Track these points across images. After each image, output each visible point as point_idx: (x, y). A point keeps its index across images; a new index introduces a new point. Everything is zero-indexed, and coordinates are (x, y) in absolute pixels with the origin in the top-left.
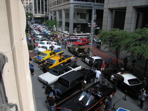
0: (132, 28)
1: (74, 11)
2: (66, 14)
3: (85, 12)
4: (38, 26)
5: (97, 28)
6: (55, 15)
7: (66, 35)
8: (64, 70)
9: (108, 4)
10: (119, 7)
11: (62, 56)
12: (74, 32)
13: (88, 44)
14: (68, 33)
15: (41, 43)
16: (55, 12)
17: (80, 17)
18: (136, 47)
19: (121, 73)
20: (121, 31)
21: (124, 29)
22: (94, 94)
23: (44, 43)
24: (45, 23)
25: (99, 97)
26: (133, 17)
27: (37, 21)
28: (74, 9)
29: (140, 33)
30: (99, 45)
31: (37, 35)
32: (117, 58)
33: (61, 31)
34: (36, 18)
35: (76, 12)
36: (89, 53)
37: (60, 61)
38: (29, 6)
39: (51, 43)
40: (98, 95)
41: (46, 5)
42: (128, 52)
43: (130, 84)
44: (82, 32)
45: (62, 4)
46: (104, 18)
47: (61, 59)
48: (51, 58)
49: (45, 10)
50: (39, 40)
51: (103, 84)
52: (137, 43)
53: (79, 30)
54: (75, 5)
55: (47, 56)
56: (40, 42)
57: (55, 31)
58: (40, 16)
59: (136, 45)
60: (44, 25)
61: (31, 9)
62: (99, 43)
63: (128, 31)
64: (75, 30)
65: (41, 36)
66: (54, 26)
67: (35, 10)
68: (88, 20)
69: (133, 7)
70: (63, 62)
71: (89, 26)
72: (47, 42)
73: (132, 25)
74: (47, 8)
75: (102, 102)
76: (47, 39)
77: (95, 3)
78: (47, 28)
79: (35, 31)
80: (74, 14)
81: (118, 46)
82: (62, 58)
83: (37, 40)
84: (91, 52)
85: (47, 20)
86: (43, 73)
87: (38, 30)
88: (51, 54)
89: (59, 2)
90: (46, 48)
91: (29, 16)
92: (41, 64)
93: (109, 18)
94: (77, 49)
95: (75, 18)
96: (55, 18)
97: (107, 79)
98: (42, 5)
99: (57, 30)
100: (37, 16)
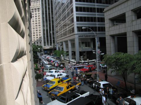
0: (135, 51)
1: (79, 41)
2: (72, 44)
3: (89, 41)
4: (47, 57)
5: (101, 54)
6: (61, 45)
7: (73, 63)
8: (72, 97)
9: (109, 31)
10: (119, 33)
11: (70, 83)
12: (80, 60)
13: (94, 70)
14: (75, 61)
15: (50, 72)
16: (62, 43)
17: (85, 46)
20: (125, 54)
21: (128, 52)
23: (52, 72)
24: (53, 54)
26: (135, 40)
27: (46, 52)
28: (79, 39)
30: (105, 70)
31: (46, 65)
32: (125, 81)
33: (69, 60)
34: (45, 50)
35: (81, 42)
36: (96, 78)
37: (68, 88)
38: (39, 40)
39: (59, 71)
41: (54, 38)
42: (135, 74)
44: (88, 59)
45: (68, 36)
46: (107, 45)
47: (68, 86)
48: (59, 86)
49: (53, 42)
50: (48, 69)
53: (86, 57)
54: (79, 35)
55: (55, 84)
56: (48, 71)
57: (63, 60)
58: (49, 48)
60: (53, 55)
61: (40, 43)
62: (105, 68)
63: (132, 54)
64: (81, 58)
65: (50, 66)
66: (62, 55)
67: (45, 43)
68: (93, 47)
69: (133, 31)
70: (70, 88)
71: (94, 53)
72: (55, 70)
73: (135, 48)
74: (54, 40)
76: (55, 68)
77: (98, 32)
78: (55, 58)
79: (44, 61)
80: (79, 43)
81: (124, 69)
82: (70, 85)
83: (46, 69)
84: (98, 78)
85: (55, 51)
86: (51, 100)
87: (47, 60)
88: (59, 82)
89: (65, 34)
90: (54, 76)
91: (39, 49)
92: (50, 91)
93: (112, 44)
94: (84, 75)
95: (80, 47)
96: (62, 48)
98: (51, 38)
99: (64, 59)
100: (46, 48)
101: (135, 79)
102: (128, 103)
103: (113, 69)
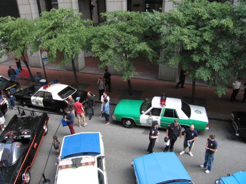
0: (33, 12)
18: (52, 41)
19: (44, 88)
20: (18, 21)
21: (21, 16)
22: (18, 138)
25: (28, 139)
29: (49, 18)
32: (28, 66)
40: (25, 136)
42: (41, 51)
51: (24, 116)
52: (50, 33)
59: (50, 38)
63: (29, 18)
73: (32, 6)
75: (36, 144)
81: (22, 47)
97: (25, 105)
101: (43, 59)
102: (42, 99)
103: (1, 49)
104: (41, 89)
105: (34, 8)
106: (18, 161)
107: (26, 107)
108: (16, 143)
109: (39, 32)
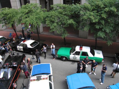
0: (18, 5)
18: (27, 19)
19: (23, 42)
20: (11, 9)
21: (12, 7)
22: (11, 66)
25: (15, 67)
29: (26, 8)
32: (15, 31)
40: (14, 65)
42: (22, 24)
43: (32, 47)
51: (13, 56)
52: (26, 15)
59: (26, 18)
63: (16, 8)
75: (19, 69)
81: (13, 22)
97: (14, 50)
101: (23, 28)
102: (22, 47)
103: (3, 23)
104: (22, 42)
105: (18, 3)
106: (11, 77)
107: (15, 51)
108: (10, 69)
109: (21, 15)
